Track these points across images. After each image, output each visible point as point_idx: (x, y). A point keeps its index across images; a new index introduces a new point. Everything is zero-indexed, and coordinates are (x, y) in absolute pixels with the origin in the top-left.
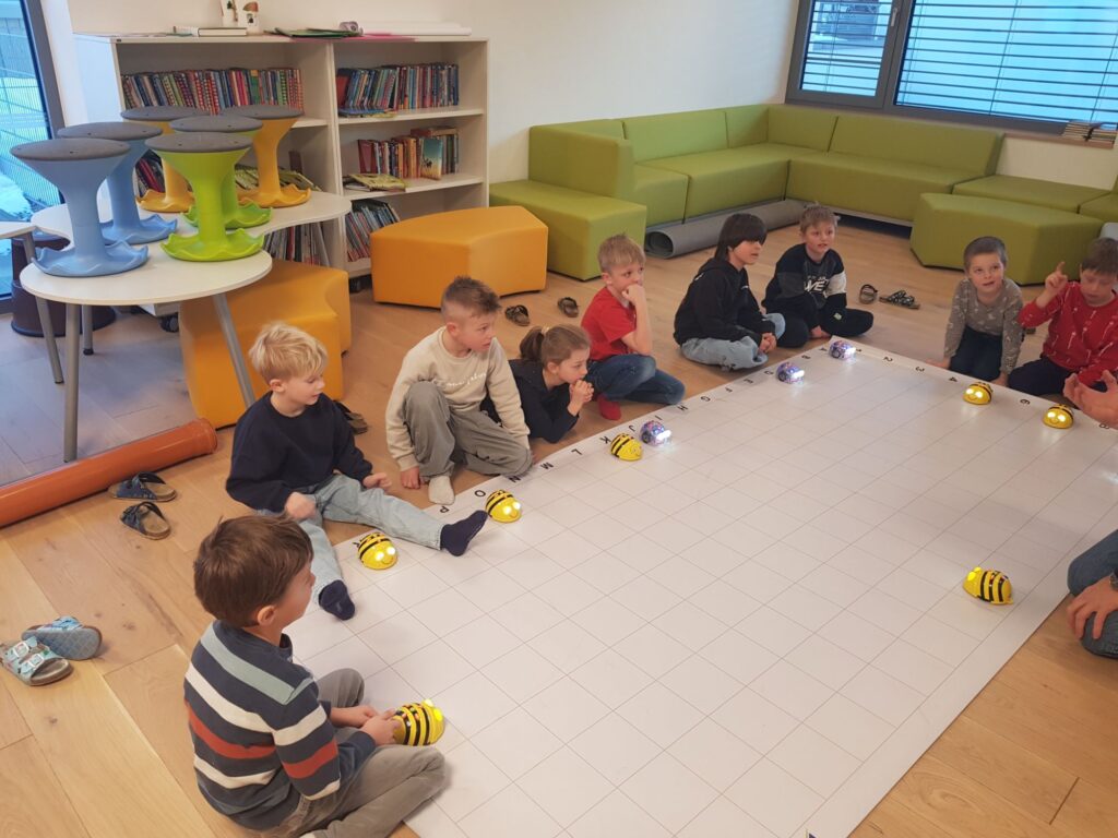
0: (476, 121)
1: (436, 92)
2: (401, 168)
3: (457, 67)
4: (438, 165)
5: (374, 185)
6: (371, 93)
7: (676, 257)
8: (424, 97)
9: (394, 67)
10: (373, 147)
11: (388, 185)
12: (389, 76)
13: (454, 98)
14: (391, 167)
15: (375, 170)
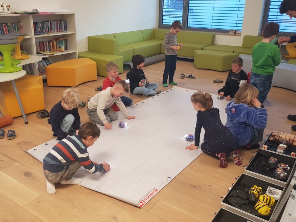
0: (73, 35)
1: (61, 28)
2: (52, 49)
3: (66, 21)
4: (63, 48)
5: (45, 54)
6: (42, 28)
8: (57, 29)
9: (48, 21)
10: (44, 43)
11: (49, 54)
12: (47, 24)
13: (66, 29)
14: (49, 49)
15: (44, 50)
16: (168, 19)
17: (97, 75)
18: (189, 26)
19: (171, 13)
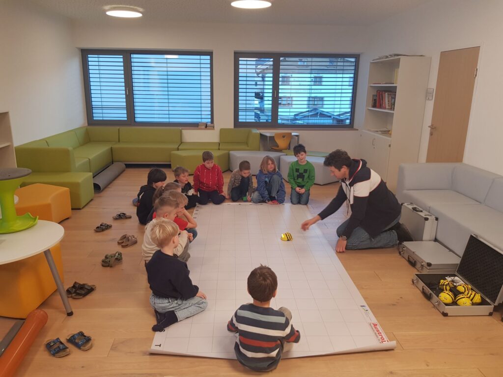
7: (103, 190)
16: (100, 111)
18: (137, 120)
19: (104, 104)
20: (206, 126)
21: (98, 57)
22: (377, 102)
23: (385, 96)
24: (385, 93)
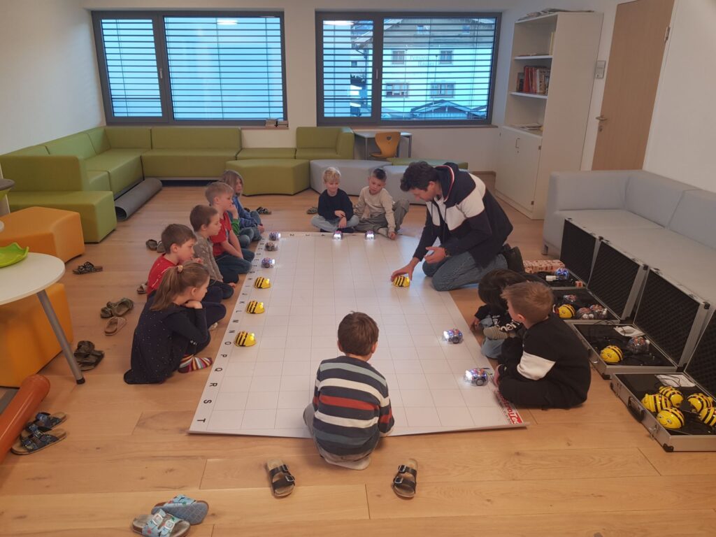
7: (129, 217)
16: (124, 104)
17: (85, 243)
18: (177, 116)
19: (128, 93)
20: (277, 124)
21: (116, 23)
22: (524, 84)
23: (536, 75)
24: (535, 70)
